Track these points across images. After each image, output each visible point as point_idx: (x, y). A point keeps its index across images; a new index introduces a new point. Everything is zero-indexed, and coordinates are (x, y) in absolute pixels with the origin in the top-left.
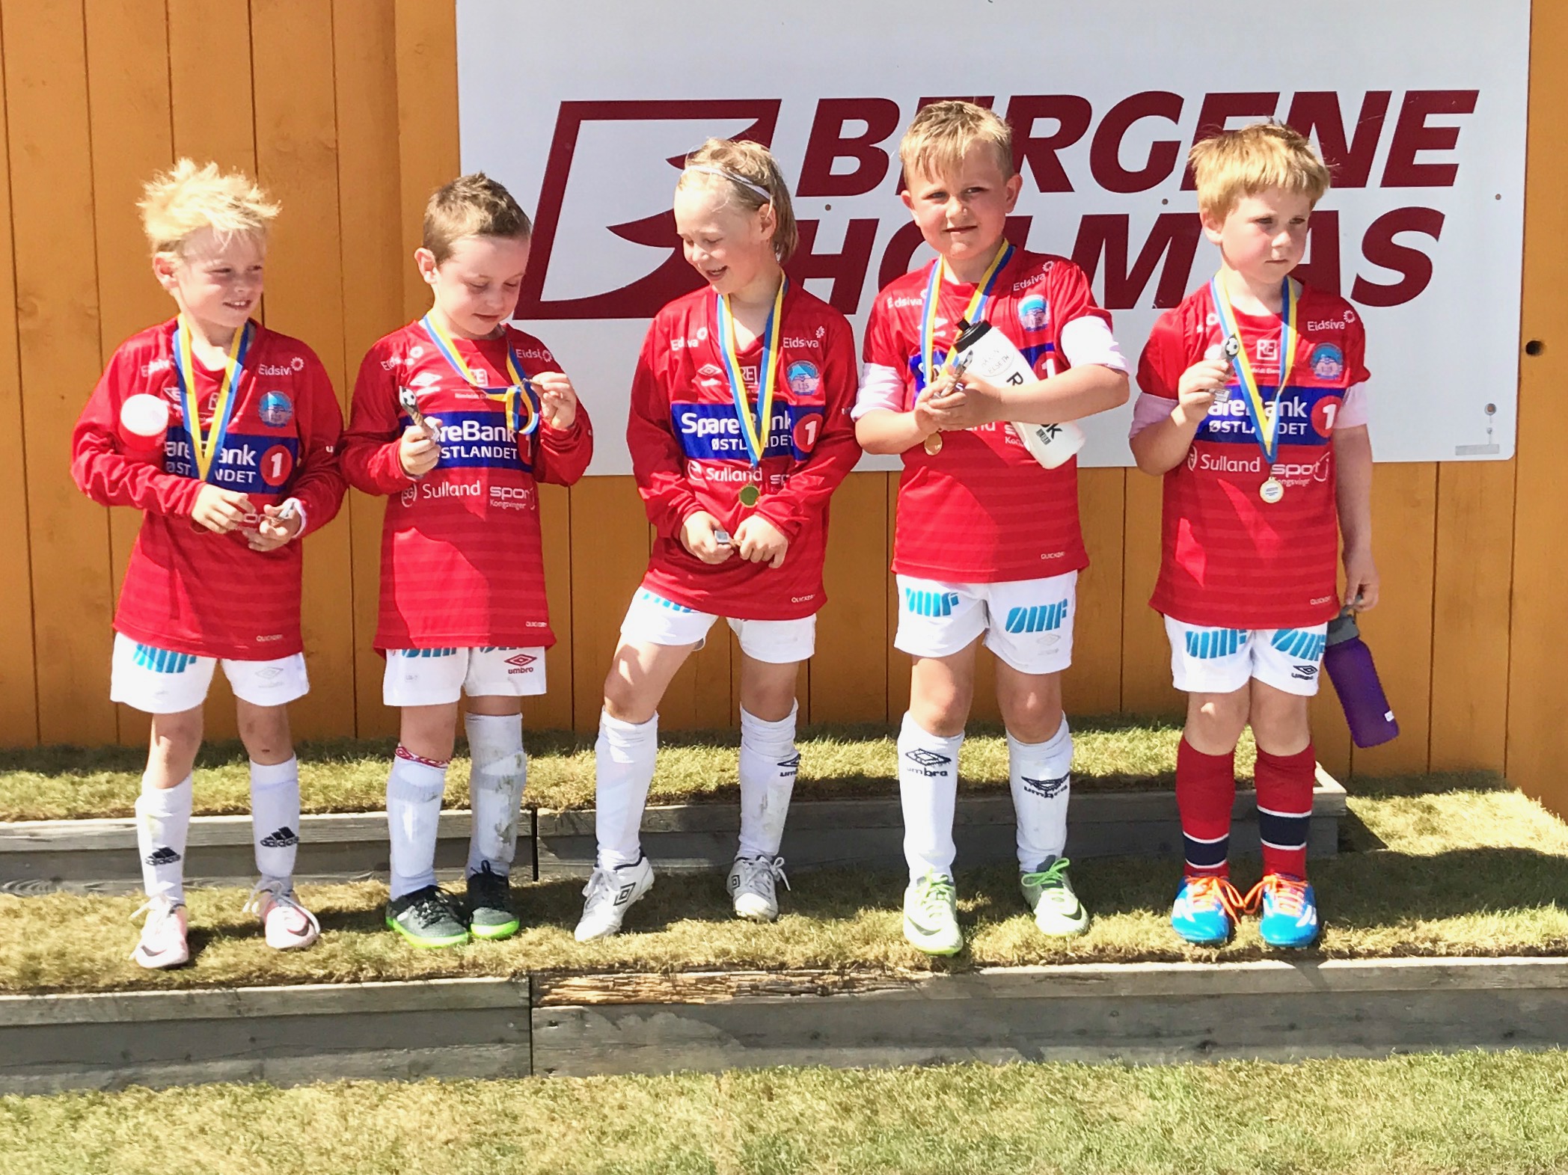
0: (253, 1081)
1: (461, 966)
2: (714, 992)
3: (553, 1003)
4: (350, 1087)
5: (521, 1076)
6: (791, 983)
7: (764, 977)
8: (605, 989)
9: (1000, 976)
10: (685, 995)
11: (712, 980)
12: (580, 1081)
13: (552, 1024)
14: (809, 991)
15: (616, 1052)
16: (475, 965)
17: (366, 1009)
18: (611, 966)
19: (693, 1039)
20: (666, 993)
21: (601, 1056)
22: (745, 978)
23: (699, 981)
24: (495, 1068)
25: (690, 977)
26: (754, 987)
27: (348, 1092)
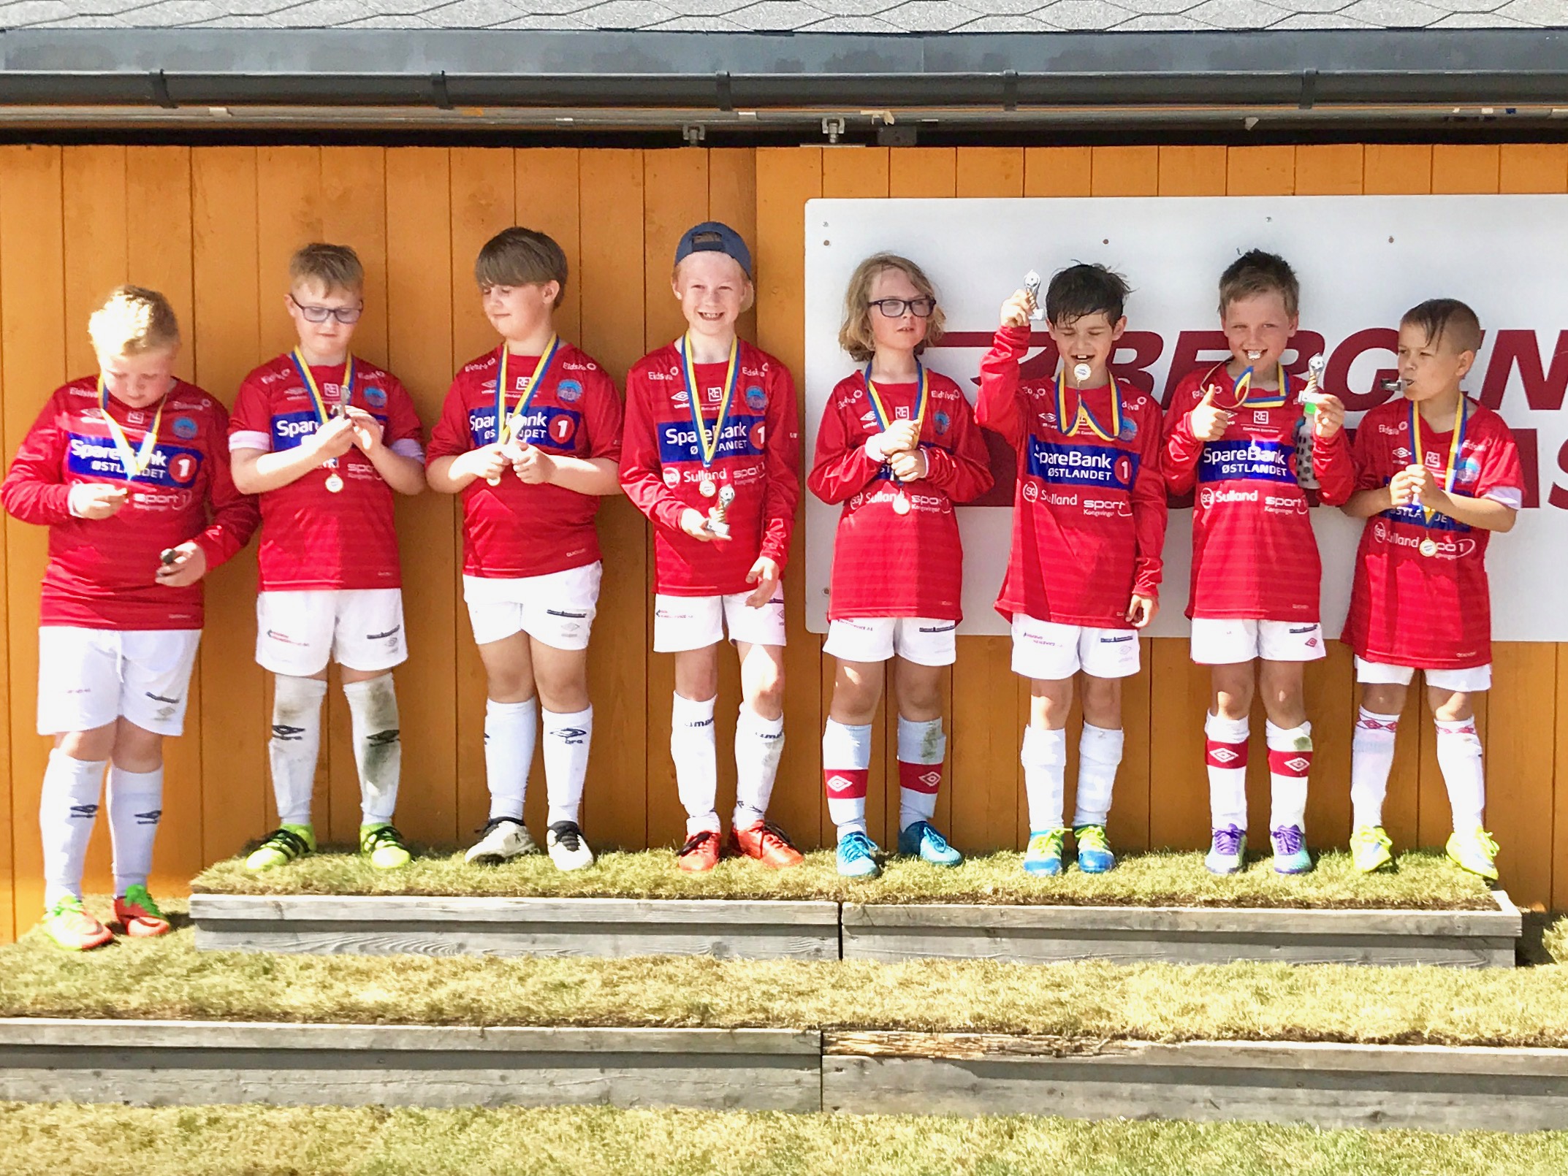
0: (601, 1104)
1: (768, 1019)
2: (969, 1049)
3: (839, 1053)
4: (677, 1113)
5: (813, 1111)
6: (1033, 1046)
7: (1010, 1040)
8: (880, 1043)
9: (1204, 1048)
10: (945, 1051)
11: (967, 1040)
12: (860, 1118)
13: (838, 1070)
14: (1048, 1053)
15: (888, 1096)
16: (778, 1019)
17: (691, 1050)
18: (887, 1024)
19: (950, 1088)
20: (930, 1049)
21: (877, 1099)
22: (995, 1039)
23: (957, 1039)
24: (791, 1105)
25: (950, 1037)
26: (1002, 1048)
27: (675, 1117)
